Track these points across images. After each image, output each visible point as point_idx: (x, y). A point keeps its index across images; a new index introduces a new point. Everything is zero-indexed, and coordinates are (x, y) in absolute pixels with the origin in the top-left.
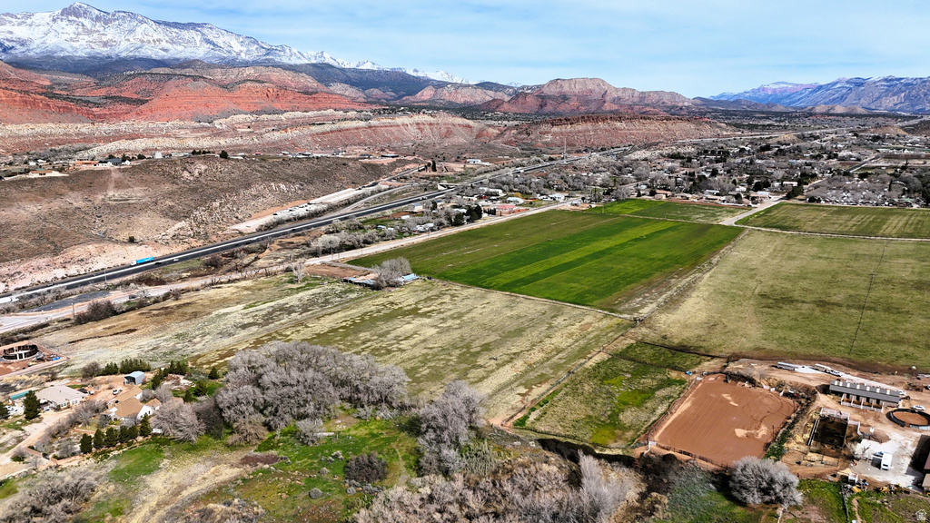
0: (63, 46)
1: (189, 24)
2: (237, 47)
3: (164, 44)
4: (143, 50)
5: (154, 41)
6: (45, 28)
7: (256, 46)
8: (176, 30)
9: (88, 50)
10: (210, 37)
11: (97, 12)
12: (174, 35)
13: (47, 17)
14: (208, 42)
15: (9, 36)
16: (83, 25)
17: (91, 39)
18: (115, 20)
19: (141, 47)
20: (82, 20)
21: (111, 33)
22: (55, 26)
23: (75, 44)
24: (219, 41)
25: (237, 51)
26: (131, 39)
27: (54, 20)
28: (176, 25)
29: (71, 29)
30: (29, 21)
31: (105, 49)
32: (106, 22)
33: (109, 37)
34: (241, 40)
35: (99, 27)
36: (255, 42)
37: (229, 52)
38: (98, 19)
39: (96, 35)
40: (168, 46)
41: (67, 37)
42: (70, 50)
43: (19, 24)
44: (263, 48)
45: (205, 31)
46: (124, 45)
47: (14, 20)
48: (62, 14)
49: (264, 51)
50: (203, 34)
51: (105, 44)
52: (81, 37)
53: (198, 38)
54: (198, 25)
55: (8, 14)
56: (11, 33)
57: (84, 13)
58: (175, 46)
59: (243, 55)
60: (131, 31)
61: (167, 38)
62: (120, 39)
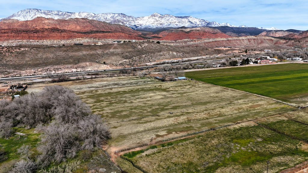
0: (150, 25)
1: (185, 17)
4: (170, 25)
5: (174, 22)
6: (146, 21)
7: (204, 22)
8: (181, 19)
9: (156, 26)
10: (191, 20)
11: (160, 15)
12: (180, 20)
13: (147, 17)
14: (190, 22)
15: (138, 23)
17: (157, 23)
18: (164, 17)
19: (170, 24)
20: (156, 18)
21: (163, 21)
22: (149, 20)
23: (153, 25)
24: (193, 21)
25: (198, 24)
26: (168, 22)
27: (149, 18)
28: (181, 17)
29: (153, 20)
30: (143, 19)
31: (161, 26)
32: (162, 18)
33: (162, 22)
34: (200, 20)
35: (160, 19)
36: (204, 21)
37: (196, 24)
38: (160, 17)
39: (159, 22)
40: (178, 24)
41: (151, 23)
42: (152, 26)
43: (141, 20)
44: (206, 22)
46: (166, 24)
47: (139, 19)
48: (151, 16)
49: (206, 24)
50: (188, 19)
51: (161, 24)
52: (155, 22)
53: (187, 21)
54: (187, 17)
55: (138, 17)
56: (138, 22)
57: (157, 16)
58: (180, 23)
59: (200, 25)
60: (168, 20)
61: (178, 21)
62: (165, 22)
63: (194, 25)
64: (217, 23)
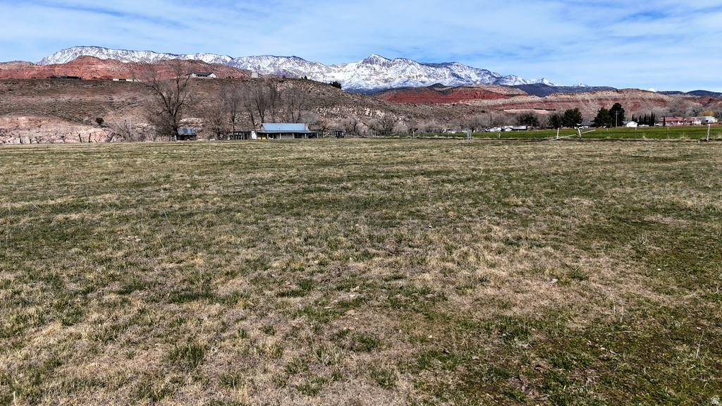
0: (360, 84)
1: (442, 64)
2: (474, 77)
3: (423, 78)
4: (408, 83)
5: (417, 76)
6: (352, 73)
7: (489, 76)
8: (433, 68)
9: (375, 86)
10: (456, 72)
11: (384, 60)
12: (431, 72)
13: (354, 65)
14: (454, 75)
16: (374, 69)
17: (378, 78)
18: (394, 64)
19: (407, 81)
20: (374, 66)
21: (391, 73)
22: (358, 71)
23: (368, 82)
24: (462, 74)
25: (474, 80)
26: (402, 76)
27: (358, 67)
28: (433, 65)
29: (367, 72)
30: (344, 69)
31: (386, 84)
32: (389, 66)
33: (389, 76)
34: (478, 72)
35: (384, 69)
36: (489, 73)
37: (468, 81)
38: (384, 64)
39: (381, 75)
40: (426, 79)
41: (364, 77)
42: (364, 86)
43: (339, 71)
44: (494, 77)
45: (453, 68)
46: (398, 80)
47: (336, 69)
48: (363, 63)
49: (494, 79)
50: (451, 70)
51: (386, 81)
52: (372, 77)
53: (447, 73)
54: (449, 64)
56: (333, 77)
57: (377, 61)
58: (430, 79)
59: (478, 83)
60: (403, 71)
61: (426, 74)
62: (395, 77)
63: (464, 83)
64: (520, 79)
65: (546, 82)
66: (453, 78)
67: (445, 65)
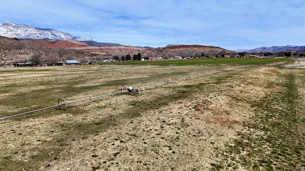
1: (47, 29)
2: (63, 36)
3: (37, 35)
4: (30, 37)
5: (34, 34)
7: (70, 36)
8: (42, 31)
9: (11, 37)
10: (54, 33)
11: (15, 25)
12: (41, 32)
14: (53, 34)
16: (9, 29)
17: (12, 33)
18: (21, 27)
19: (29, 36)
20: (9, 27)
21: (19, 31)
23: (6, 35)
24: (57, 35)
25: (63, 37)
26: (26, 33)
28: (42, 29)
29: (5, 30)
31: (17, 36)
32: (18, 28)
33: (18, 32)
34: (65, 34)
35: (15, 29)
36: (69, 35)
37: (60, 38)
38: (15, 27)
39: (14, 32)
40: (39, 35)
41: (3, 32)
45: (52, 31)
46: (24, 35)
48: (2, 25)
49: (72, 38)
50: (51, 32)
51: (17, 35)
52: (8, 32)
53: (50, 34)
54: (50, 29)
57: (10, 25)
58: (41, 36)
59: (65, 39)
60: (26, 31)
61: (39, 33)
62: (21, 33)
63: (58, 38)
64: (83, 38)
65: (94, 40)
66: (53, 36)
67: (48, 30)
